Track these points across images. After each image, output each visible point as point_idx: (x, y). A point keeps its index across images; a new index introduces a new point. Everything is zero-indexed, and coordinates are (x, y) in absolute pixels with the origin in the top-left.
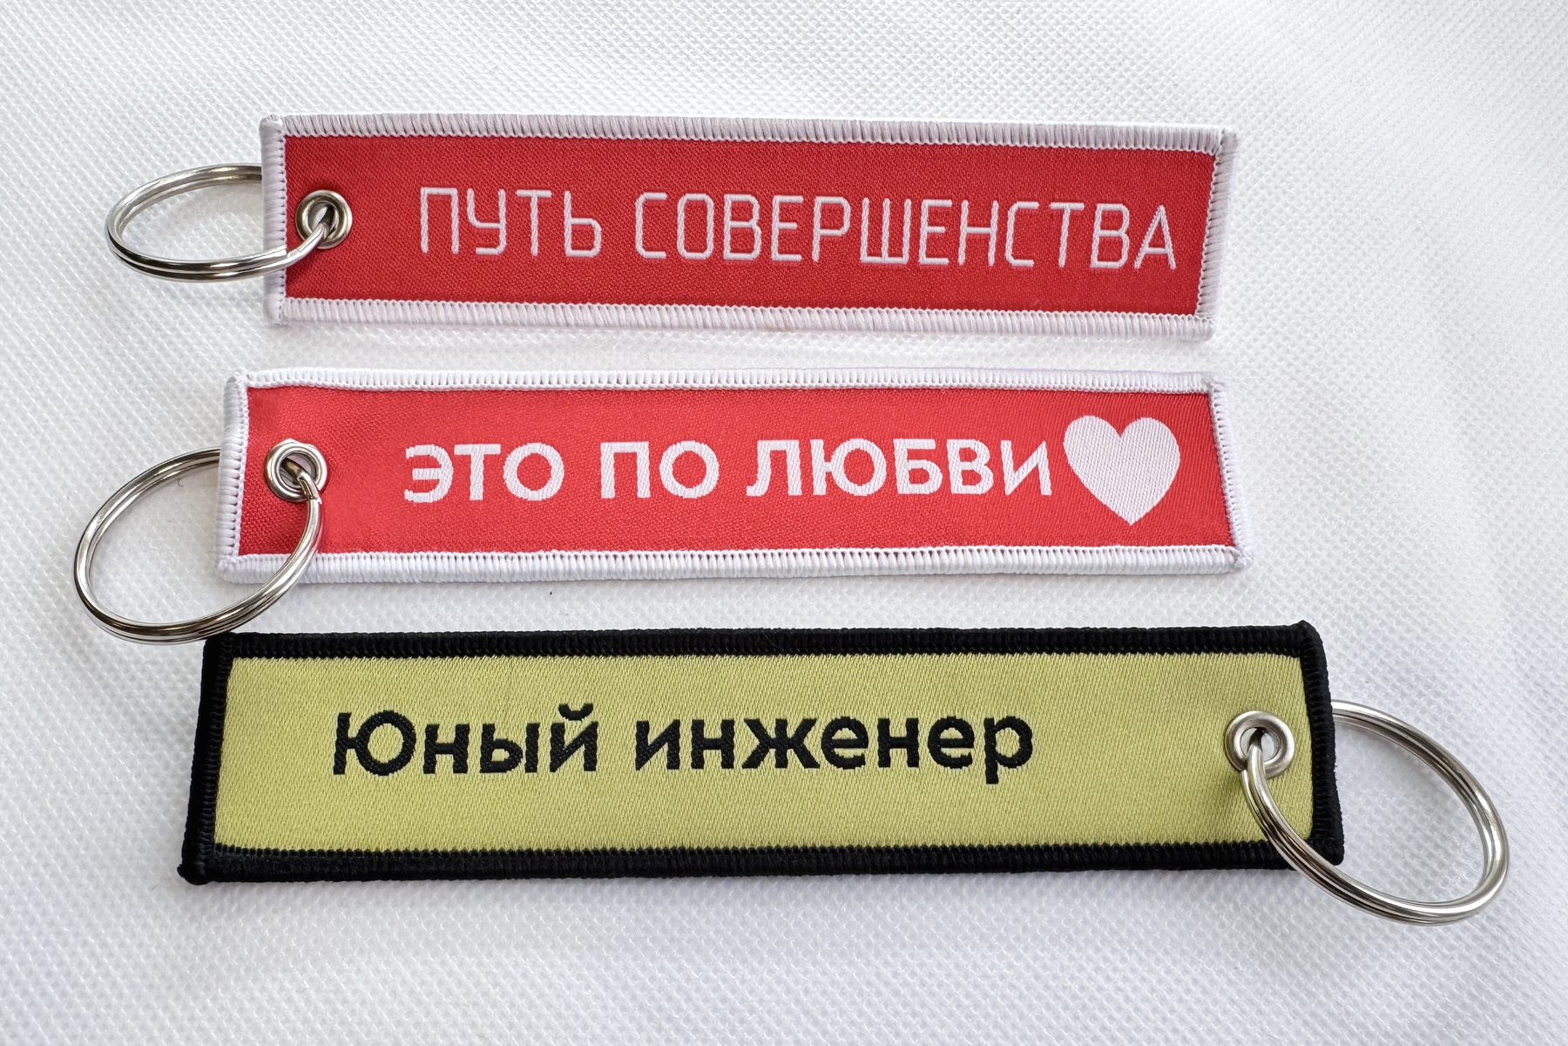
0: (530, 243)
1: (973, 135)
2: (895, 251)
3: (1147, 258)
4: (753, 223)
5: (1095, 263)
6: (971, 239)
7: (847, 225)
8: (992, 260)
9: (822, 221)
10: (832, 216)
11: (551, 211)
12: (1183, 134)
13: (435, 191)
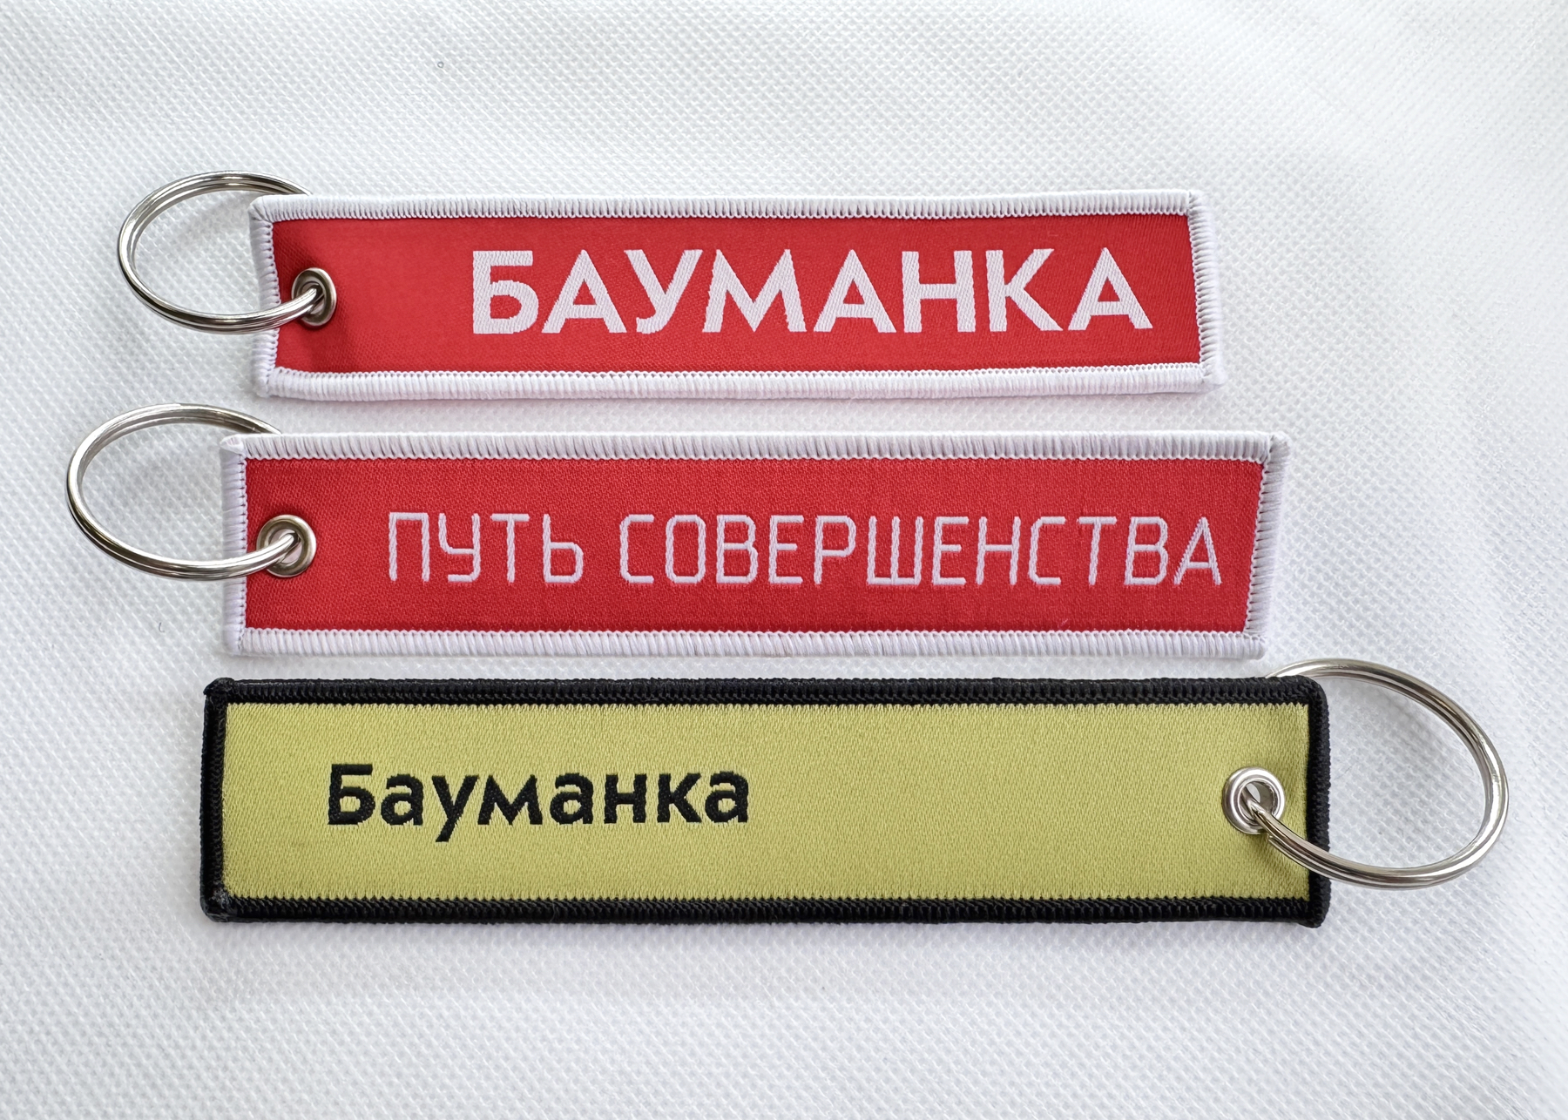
0: (506, 569)
1: (991, 449)
2: (906, 571)
3: (1189, 574)
4: (749, 545)
5: (1130, 580)
6: (990, 557)
7: (852, 545)
8: (1013, 579)
9: (825, 541)
10: (835, 536)
11: (529, 538)
12: (1228, 443)
13: (405, 516)
